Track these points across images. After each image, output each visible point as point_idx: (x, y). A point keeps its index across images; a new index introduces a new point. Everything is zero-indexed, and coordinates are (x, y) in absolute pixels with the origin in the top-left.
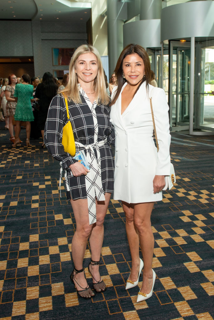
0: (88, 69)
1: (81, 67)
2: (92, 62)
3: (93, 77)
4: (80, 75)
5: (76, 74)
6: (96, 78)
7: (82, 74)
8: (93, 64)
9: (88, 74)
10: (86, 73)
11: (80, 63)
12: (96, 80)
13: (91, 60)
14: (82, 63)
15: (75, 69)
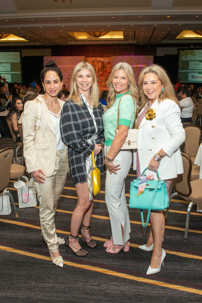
0: (85, 81)
1: (80, 80)
2: (88, 76)
3: (89, 86)
4: (79, 85)
5: (77, 85)
6: (91, 87)
7: (81, 85)
8: (89, 77)
9: (85, 85)
10: (84, 84)
11: (79, 77)
12: (91, 88)
13: (87, 74)
14: (80, 77)
15: (76, 81)
